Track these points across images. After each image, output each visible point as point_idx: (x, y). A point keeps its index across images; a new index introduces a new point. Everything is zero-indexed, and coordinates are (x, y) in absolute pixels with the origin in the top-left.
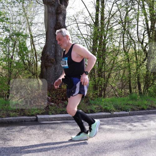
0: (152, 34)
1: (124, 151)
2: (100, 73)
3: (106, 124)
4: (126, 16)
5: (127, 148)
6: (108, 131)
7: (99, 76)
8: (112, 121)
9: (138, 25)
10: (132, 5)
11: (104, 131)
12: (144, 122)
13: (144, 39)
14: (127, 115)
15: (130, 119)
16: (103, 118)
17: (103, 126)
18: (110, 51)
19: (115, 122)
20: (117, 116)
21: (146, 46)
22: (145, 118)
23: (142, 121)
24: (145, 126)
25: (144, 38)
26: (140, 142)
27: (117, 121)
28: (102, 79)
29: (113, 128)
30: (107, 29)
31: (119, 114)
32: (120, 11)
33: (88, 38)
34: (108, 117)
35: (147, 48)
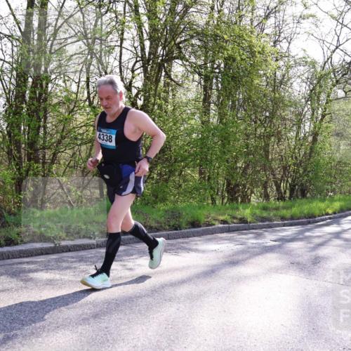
0: (151, 70)
1: (80, 327)
2: (30, 152)
3: (42, 270)
4: (95, 25)
5: (88, 319)
6: (47, 284)
7: (29, 159)
8: (57, 261)
9: (121, 46)
10: (110, 3)
11: (37, 285)
12: (127, 261)
13: (134, 81)
14: (93, 247)
15: (97, 254)
16: (36, 255)
17: (36, 274)
18: (55, 101)
19: (65, 265)
20: (70, 251)
21: (137, 95)
22: (131, 251)
23: (124, 258)
24: (131, 269)
25: (133, 77)
26: (117, 305)
27: (67, 261)
28: (36, 165)
29: (58, 277)
30: (50, 51)
31: (74, 246)
32: (82, 13)
33: (4, 68)
34: (47, 254)
35: (140, 99)
